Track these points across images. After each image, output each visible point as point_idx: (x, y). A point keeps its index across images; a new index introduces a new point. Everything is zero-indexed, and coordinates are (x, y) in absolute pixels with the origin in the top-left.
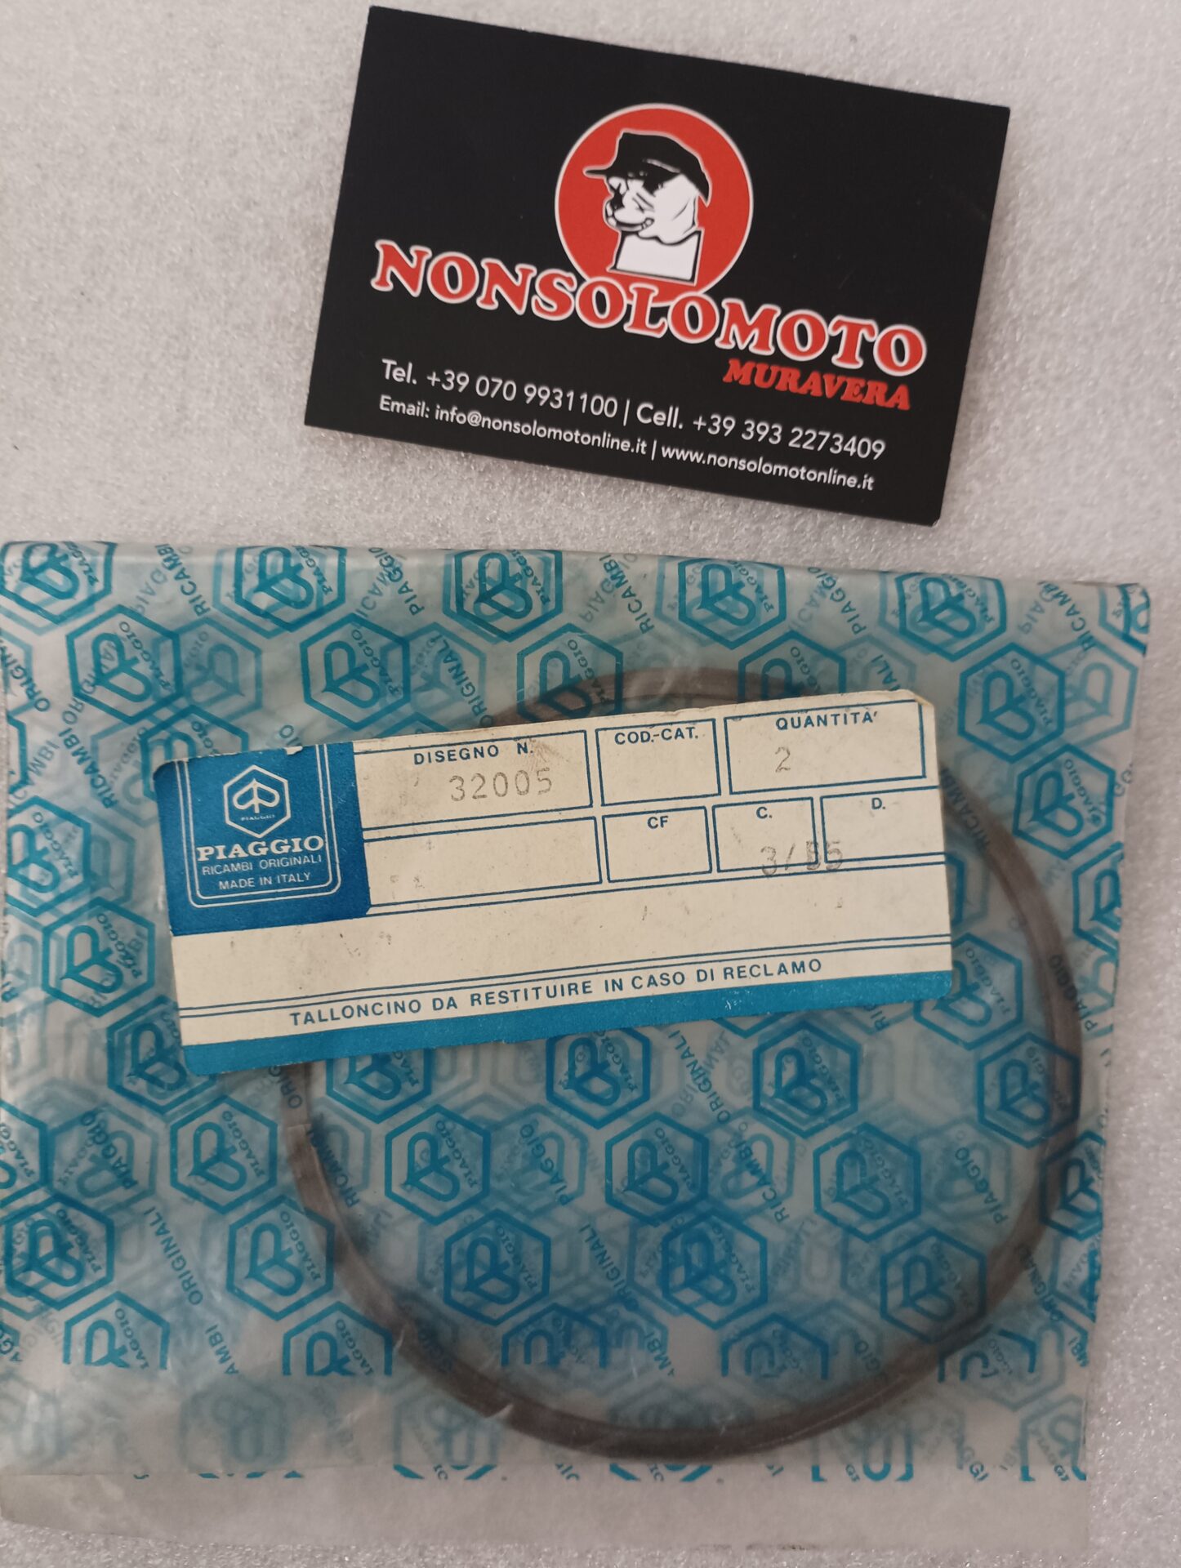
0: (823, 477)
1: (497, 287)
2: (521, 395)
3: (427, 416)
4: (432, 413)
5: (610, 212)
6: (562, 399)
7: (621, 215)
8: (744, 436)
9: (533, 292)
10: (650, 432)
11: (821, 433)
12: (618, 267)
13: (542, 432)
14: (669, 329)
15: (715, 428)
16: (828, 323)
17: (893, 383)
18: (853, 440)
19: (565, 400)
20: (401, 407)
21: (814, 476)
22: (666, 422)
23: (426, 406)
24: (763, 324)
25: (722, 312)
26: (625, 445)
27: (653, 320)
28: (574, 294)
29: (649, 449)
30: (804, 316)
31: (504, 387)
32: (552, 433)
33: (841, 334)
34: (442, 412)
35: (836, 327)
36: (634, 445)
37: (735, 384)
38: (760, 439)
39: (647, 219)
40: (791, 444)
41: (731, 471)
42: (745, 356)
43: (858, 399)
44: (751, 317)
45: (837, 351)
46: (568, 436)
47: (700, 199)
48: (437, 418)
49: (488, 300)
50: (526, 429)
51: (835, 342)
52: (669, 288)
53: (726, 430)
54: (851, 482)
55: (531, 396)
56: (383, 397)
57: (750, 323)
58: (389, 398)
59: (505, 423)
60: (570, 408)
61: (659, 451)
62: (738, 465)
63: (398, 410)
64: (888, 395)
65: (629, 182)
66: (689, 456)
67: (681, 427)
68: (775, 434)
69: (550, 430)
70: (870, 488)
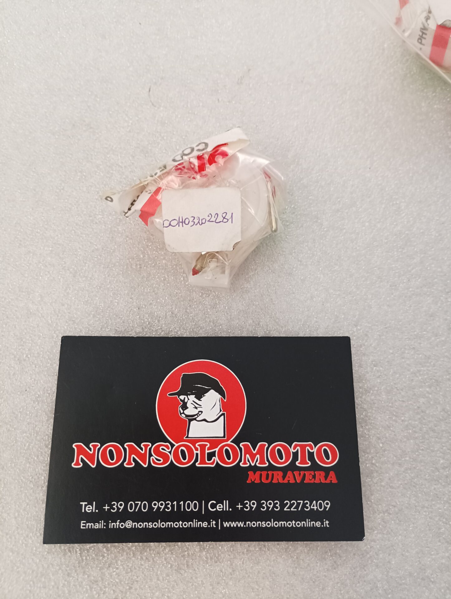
0: (304, 524)
1: (133, 456)
2: (151, 508)
3: (105, 527)
4: (107, 526)
5: (182, 411)
6: (170, 506)
7: (187, 412)
8: (262, 509)
9: (150, 455)
10: (217, 516)
11: (298, 501)
12: (189, 436)
13: (163, 525)
14: (217, 462)
15: (247, 508)
16: (291, 447)
17: (327, 471)
18: (314, 502)
19: (173, 506)
20: (92, 526)
21: (300, 524)
22: (223, 509)
23: (104, 523)
24: (261, 452)
25: (241, 449)
26: (205, 525)
27: (209, 460)
28: (170, 452)
29: (217, 524)
30: (278, 445)
31: (142, 506)
32: (168, 525)
33: (298, 450)
34: (112, 524)
35: (294, 449)
36: (209, 524)
37: (253, 483)
38: (270, 510)
39: (199, 412)
40: (285, 509)
41: (259, 528)
42: (255, 469)
43: (312, 482)
44: (254, 451)
45: (298, 460)
46: (176, 525)
47: (221, 398)
48: (110, 527)
49: (129, 463)
50: (155, 525)
51: (295, 455)
52: (214, 442)
53: (253, 507)
54: (318, 524)
55: (156, 507)
56: (82, 522)
57: (255, 452)
58: (85, 522)
59: (145, 524)
60: (175, 510)
61: (222, 525)
62: (262, 525)
63: (90, 528)
64: (326, 478)
65: (189, 396)
66: (237, 525)
67: (231, 510)
68: (277, 505)
69: (167, 523)
70: (328, 526)
